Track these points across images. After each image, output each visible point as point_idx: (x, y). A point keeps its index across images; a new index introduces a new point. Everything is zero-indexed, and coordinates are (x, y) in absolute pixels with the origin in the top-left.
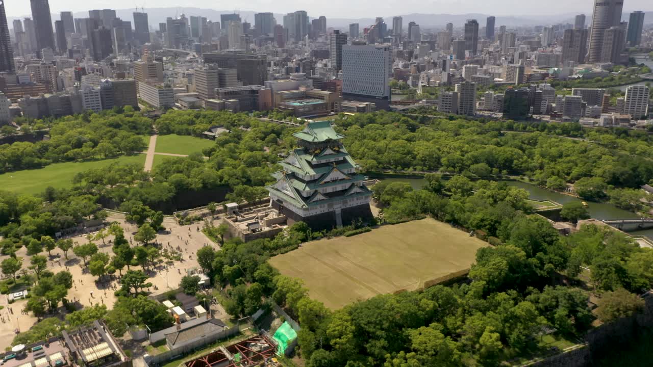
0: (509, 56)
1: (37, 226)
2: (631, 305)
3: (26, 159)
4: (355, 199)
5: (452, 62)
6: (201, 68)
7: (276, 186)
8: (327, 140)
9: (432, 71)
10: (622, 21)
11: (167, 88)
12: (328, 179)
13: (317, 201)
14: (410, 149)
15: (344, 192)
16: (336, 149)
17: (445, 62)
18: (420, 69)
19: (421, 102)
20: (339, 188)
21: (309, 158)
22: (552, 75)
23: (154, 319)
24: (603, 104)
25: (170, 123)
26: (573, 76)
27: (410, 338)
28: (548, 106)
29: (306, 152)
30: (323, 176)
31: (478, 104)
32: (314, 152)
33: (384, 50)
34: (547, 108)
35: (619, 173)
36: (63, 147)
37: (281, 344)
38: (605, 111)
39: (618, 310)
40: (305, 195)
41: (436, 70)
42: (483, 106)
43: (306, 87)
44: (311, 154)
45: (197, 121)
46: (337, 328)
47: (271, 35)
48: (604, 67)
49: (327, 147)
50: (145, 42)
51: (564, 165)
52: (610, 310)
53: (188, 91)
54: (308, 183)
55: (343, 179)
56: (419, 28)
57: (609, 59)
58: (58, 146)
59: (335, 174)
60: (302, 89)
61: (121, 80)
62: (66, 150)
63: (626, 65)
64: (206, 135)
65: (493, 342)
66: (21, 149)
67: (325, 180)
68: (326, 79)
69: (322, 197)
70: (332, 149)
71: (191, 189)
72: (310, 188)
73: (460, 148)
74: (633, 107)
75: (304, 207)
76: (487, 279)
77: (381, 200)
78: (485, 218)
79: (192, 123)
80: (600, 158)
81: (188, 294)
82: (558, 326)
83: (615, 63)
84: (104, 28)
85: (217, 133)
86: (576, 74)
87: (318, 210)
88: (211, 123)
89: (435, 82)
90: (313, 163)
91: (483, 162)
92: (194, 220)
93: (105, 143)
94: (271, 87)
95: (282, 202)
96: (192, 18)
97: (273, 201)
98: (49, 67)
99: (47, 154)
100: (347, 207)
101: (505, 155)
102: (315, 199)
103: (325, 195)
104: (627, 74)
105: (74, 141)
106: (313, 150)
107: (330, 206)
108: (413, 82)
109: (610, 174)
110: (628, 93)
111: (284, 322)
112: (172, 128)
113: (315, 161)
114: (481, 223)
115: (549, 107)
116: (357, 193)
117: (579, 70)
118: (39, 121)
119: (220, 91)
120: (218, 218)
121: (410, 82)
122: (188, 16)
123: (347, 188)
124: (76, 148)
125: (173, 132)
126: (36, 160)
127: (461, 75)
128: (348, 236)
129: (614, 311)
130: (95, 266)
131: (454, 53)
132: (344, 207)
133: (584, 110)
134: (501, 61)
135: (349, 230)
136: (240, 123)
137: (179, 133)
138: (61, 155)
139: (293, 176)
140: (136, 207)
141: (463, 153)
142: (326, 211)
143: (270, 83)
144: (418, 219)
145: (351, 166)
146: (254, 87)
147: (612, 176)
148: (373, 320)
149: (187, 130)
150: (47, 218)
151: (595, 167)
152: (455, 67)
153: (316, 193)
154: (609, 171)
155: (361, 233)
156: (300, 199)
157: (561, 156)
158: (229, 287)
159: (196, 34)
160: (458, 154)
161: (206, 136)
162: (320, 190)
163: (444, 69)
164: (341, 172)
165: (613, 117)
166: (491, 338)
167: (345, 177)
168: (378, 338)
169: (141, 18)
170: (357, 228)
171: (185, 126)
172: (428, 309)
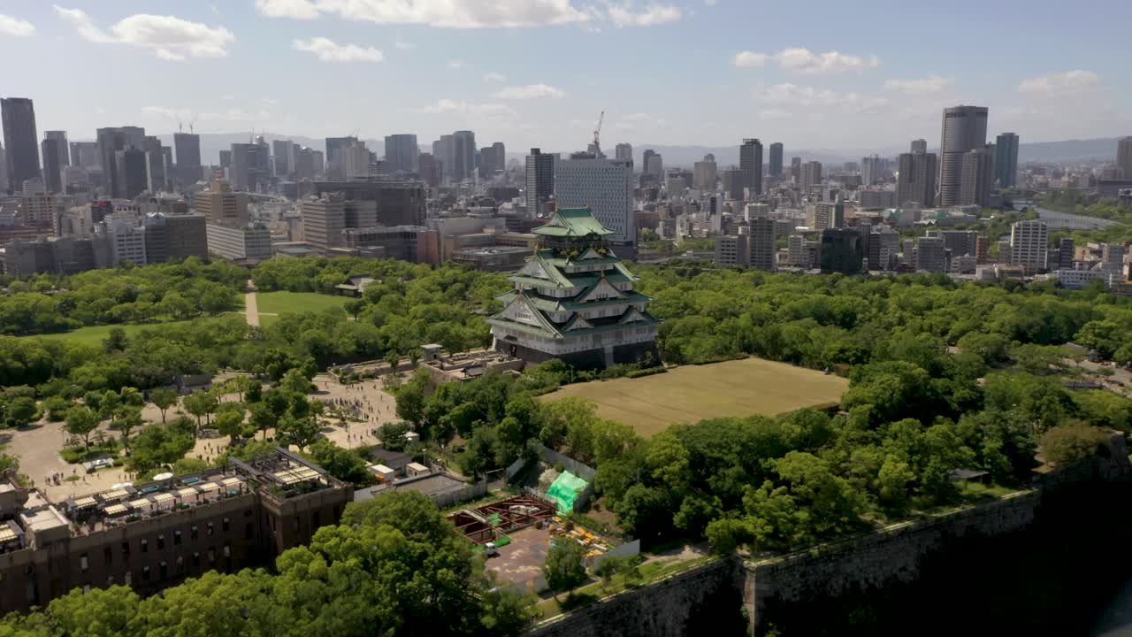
0: (813, 195)
1: (108, 377)
2: (1094, 440)
3: (40, 318)
4: (634, 331)
5: (724, 204)
6: (315, 201)
7: (504, 315)
8: (589, 234)
9: (694, 216)
10: (987, 143)
11: (260, 231)
12: (592, 296)
13: (577, 329)
14: (687, 301)
15: (616, 319)
16: (603, 251)
17: (713, 200)
18: (673, 213)
19: (685, 255)
20: (609, 311)
21: (562, 263)
22: (888, 219)
23: (350, 472)
24: (977, 252)
25: (277, 275)
26: (921, 222)
27: (773, 470)
28: (890, 256)
29: (556, 254)
30: (585, 291)
31: (777, 256)
32: (568, 254)
33: (625, 165)
34: (890, 260)
35: (1025, 324)
36: (102, 300)
37: (561, 502)
38: (982, 261)
39: (1074, 447)
40: (557, 320)
41: (699, 215)
42: (787, 260)
43: (496, 228)
44: (563, 257)
45: (323, 271)
46: (662, 452)
47: (415, 170)
48: (965, 211)
49: (588, 247)
50: (197, 180)
51: (939, 319)
52: (1063, 446)
53: (290, 240)
54: (562, 301)
55: (615, 298)
56: (661, 160)
57: (974, 197)
58: (92, 300)
59: (603, 289)
60: (489, 232)
61: (181, 216)
62: (108, 306)
63: (1001, 209)
64: (342, 290)
65: (901, 472)
66: (33, 302)
67: (589, 297)
68: (527, 216)
69: (585, 325)
70: (597, 251)
71: (336, 353)
72: (565, 307)
73: (769, 299)
74: (1024, 255)
75: (558, 337)
76: (875, 401)
77: (667, 347)
78: (846, 347)
79: (313, 273)
80: (991, 307)
81: (391, 450)
82: (989, 467)
83: (983, 206)
84: (133, 147)
85: (360, 286)
86: (925, 219)
87: (579, 345)
88: (346, 273)
89: (700, 232)
90: (568, 271)
91: (809, 317)
92: (364, 377)
93: (172, 295)
94: (437, 229)
95: (515, 339)
96: (277, 143)
97: (498, 341)
98: (49, 199)
99: (74, 312)
100: (623, 343)
101: (843, 307)
102: (573, 327)
103: (590, 321)
104: (1004, 221)
105: (119, 293)
106: (568, 250)
107: (597, 339)
108: (665, 231)
109: (1012, 327)
110: (1016, 232)
111: (562, 471)
112: (280, 282)
113: (571, 267)
114: (841, 355)
115: (893, 258)
116: (637, 322)
117: (929, 216)
118: (42, 277)
119: (351, 233)
120: (403, 376)
121: (659, 231)
122: (269, 142)
123: (621, 313)
124: (127, 301)
125: (282, 289)
126: (59, 319)
127: (743, 219)
128: (633, 377)
129: (1069, 448)
130: (227, 418)
131: (725, 190)
132: (618, 344)
133: (949, 260)
134: (803, 204)
135: (632, 370)
136: (396, 273)
137: (294, 289)
138: (100, 314)
139: (535, 293)
140: (271, 351)
141: (775, 306)
142: (590, 348)
143: (436, 222)
144: (738, 359)
145: (626, 279)
146: (408, 228)
147: (1014, 329)
148: (716, 441)
149: (307, 283)
150: (122, 365)
151: (986, 320)
152: (730, 210)
153: (574, 316)
154: (1009, 323)
155: (653, 373)
156: (549, 326)
157: (929, 308)
158: (457, 441)
159: (283, 169)
160: (766, 307)
161: (341, 292)
162: (581, 311)
163: (713, 211)
164: (612, 286)
165: (996, 270)
166: (896, 468)
167: (617, 294)
168: (728, 465)
169: (188, 143)
170: (644, 367)
171: (304, 278)
172: (793, 435)
